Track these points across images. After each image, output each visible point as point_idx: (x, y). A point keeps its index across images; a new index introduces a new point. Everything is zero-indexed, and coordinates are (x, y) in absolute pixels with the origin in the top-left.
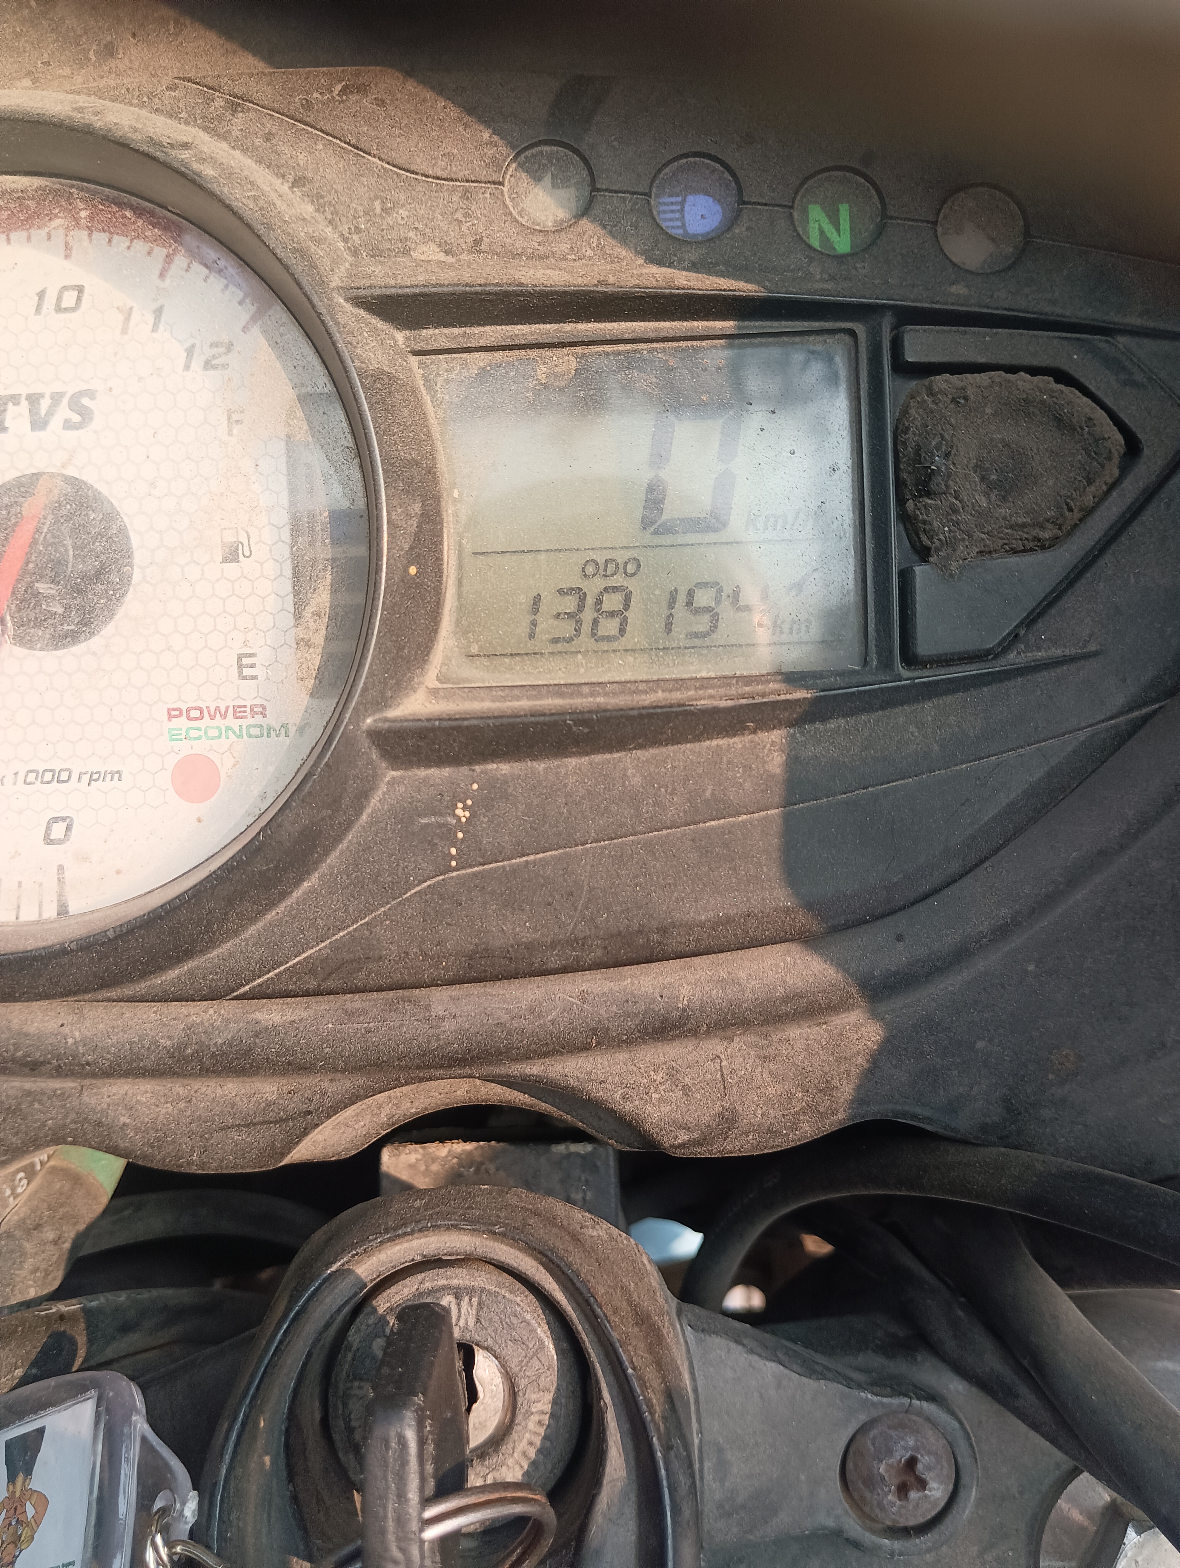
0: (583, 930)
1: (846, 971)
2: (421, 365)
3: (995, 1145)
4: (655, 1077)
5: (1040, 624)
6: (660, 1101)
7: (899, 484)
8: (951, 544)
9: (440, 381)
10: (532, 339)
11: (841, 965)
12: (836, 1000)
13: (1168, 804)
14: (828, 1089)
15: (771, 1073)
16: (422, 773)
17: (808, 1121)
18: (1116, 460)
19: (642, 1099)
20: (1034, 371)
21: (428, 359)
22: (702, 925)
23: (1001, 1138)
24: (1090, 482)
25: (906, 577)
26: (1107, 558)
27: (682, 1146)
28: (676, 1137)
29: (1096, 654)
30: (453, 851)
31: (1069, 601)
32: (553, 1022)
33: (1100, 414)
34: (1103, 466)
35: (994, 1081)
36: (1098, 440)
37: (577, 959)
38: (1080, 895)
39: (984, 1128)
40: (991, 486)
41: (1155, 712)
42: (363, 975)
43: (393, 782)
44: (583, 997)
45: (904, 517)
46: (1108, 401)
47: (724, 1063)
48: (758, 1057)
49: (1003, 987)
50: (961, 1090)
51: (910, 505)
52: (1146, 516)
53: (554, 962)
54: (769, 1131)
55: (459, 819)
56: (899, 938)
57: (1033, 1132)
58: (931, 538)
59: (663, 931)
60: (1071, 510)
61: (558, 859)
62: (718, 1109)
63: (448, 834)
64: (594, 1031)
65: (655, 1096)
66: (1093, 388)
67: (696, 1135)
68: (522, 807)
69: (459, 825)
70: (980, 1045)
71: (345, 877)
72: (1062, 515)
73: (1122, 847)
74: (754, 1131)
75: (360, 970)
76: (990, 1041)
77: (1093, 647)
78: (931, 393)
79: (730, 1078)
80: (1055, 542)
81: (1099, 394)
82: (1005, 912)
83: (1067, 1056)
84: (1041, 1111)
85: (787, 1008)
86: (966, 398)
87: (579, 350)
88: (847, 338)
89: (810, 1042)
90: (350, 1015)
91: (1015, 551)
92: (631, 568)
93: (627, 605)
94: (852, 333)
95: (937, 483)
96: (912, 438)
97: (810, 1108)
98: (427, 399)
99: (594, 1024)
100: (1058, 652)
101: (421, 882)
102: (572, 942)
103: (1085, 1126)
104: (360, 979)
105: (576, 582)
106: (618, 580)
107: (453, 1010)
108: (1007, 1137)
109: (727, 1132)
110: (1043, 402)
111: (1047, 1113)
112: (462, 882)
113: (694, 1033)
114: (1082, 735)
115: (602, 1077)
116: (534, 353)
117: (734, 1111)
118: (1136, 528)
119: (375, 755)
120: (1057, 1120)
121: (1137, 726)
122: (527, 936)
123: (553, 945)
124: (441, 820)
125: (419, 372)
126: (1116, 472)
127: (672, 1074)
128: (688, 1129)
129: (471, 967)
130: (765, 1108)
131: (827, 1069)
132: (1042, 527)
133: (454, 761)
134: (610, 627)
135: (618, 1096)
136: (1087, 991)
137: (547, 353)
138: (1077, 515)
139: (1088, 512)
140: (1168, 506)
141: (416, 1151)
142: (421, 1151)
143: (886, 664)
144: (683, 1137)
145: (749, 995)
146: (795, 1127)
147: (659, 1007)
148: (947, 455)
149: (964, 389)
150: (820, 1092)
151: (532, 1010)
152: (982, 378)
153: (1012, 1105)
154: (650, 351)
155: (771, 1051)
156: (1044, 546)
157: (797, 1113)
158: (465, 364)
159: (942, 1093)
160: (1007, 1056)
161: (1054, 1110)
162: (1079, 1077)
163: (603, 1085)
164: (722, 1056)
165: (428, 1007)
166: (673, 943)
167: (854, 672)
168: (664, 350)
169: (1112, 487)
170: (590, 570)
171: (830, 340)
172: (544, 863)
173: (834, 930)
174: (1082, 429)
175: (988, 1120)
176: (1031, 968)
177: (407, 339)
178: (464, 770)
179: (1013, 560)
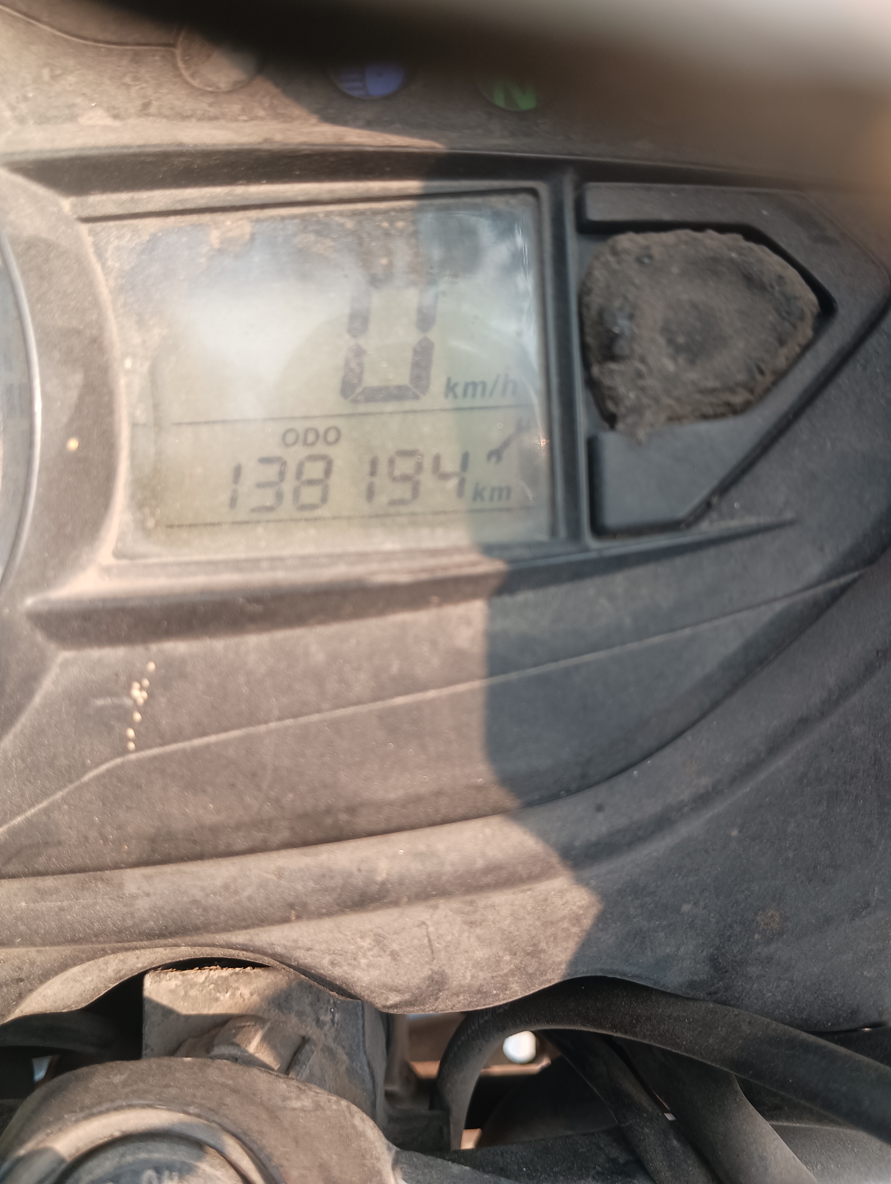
0: (268, 810)
1: (547, 841)
2: (91, 232)
3: (704, 1000)
4: (362, 944)
5: (733, 493)
6: (369, 966)
7: (584, 348)
8: (637, 410)
9: (111, 248)
10: (202, 203)
11: (542, 835)
12: (537, 870)
13: (870, 669)
14: (535, 952)
15: (478, 937)
16: (95, 653)
17: (517, 982)
18: (809, 320)
19: (350, 964)
20: (722, 228)
21: (99, 226)
22: (391, 804)
23: (710, 994)
24: (782, 342)
25: (592, 445)
26: (802, 425)
27: (395, 1006)
28: (387, 999)
29: (791, 523)
30: (131, 733)
31: (763, 468)
32: (250, 898)
33: (792, 273)
34: (794, 326)
35: (701, 941)
36: (789, 299)
37: (265, 841)
38: (781, 762)
39: (692, 985)
40: (677, 349)
41: (855, 581)
42: (42, 859)
43: (65, 664)
44: (280, 873)
45: (591, 383)
46: (800, 259)
47: (431, 929)
48: (465, 922)
49: (707, 852)
50: (668, 950)
51: (595, 370)
52: (843, 379)
53: (240, 844)
54: (479, 991)
55: (135, 701)
56: (600, 808)
57: (741, 988)
58: (617, 404)
59: (352, 810)
60: (762, 372)
61: (240, 740)
62: (426, 972)
63: (125, 717)
64: (292, 906)
65: (363, 961)
66: (783, 245)
67: (407, 996)
68: (201, 687)
69: (136, 706)
70: (686, 908)
71: (19, 761)
72: (753, 378)
73: (823, 714)
74: (465, 992)
75: (39, 854)
76: (696, 904)
77: (788, 515)
78: (615, 252)
79: (438, 943)
80: (746, 408)
81: (791, 251)
82: (705, 782)
83: (772, 916)
84: (748, 969)
85: (488, 879)
86: (650, 257)
87: (253, 214)
88: (529, 198)
89: (515, 908)
90: (43, 894)
91: (705, 417)
92: (332, 436)
93: (328, 472)
94: (534, 192)
95: (621, 347)
96: (595, 300)
97: (520, 970)
98: (98, 268)
99: (291, 899)
100: (751, 521)
101: (97, 765)
102: (258, 823)
103: (792, 981)
104: (40, 863)
105: (276, 451)
106: (320, 449)
107: (146, 887)
108: (716, 993)
109: (437, 994)
110: (732, 260)
111: (753, 970)
112: (140, 764)
113: (396, 903)
114: (779, 607)
115: (309, 944)
116: (207, 218)
117: (442, 974)
118: (832, 392)
119: (40, 637)
120: (764, 976)
121: (835, 596)
122: (210, 818)
123: (238, 827)
124: (116, 701)
125: (88, 240)
126: (809, 333)
127: (379, 940)
128: (397, 990)
129: (153, 851)
130: (474, 971)
131: (534, 933)
132: (732, 390)
133: (127, 640)
134: (310, 495)
135: (326, 962)
136: (791, 855)
137: (219, 217)
138: (769, 378)
139: (780, 376)
140: (864, 368)
141: (175, 976)
142: (180, 977)
143: (575, 534)
144: (394, 999)
145: (448, 868)
146: (504, 987)
147: (359, 880)
148: (631, 317)
149: (648, 248)
150: (528, 954)
151: (226, 887)
152: (668, 237)
153: (720, 963)
154: (328, 214)
155: (477, 917)
156: (735, 411)
157: (506, 975)
158: (136, 231)
159: (649, 953)
160: (713, 917)
161: (760, 968)
162: (785, 936)
163: (310, 952)
164: (429, 923)
165: (121, 886)
166: (362, 822)
167: (541, 544)
168: (341, 214)
169: (806, 348)
170: (291, 438)
171: (513, 200)
172: (225, 744)
173: (530, 805)
174: (772, 287)
175: (696, 978)
176: (735, 833)
177: (74, 206)
178: (139, 650)
179: (704, 427)
